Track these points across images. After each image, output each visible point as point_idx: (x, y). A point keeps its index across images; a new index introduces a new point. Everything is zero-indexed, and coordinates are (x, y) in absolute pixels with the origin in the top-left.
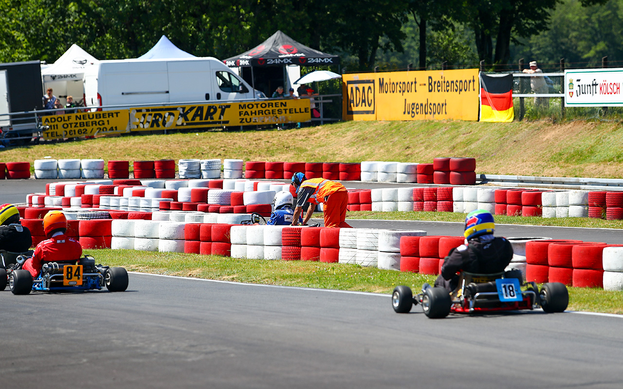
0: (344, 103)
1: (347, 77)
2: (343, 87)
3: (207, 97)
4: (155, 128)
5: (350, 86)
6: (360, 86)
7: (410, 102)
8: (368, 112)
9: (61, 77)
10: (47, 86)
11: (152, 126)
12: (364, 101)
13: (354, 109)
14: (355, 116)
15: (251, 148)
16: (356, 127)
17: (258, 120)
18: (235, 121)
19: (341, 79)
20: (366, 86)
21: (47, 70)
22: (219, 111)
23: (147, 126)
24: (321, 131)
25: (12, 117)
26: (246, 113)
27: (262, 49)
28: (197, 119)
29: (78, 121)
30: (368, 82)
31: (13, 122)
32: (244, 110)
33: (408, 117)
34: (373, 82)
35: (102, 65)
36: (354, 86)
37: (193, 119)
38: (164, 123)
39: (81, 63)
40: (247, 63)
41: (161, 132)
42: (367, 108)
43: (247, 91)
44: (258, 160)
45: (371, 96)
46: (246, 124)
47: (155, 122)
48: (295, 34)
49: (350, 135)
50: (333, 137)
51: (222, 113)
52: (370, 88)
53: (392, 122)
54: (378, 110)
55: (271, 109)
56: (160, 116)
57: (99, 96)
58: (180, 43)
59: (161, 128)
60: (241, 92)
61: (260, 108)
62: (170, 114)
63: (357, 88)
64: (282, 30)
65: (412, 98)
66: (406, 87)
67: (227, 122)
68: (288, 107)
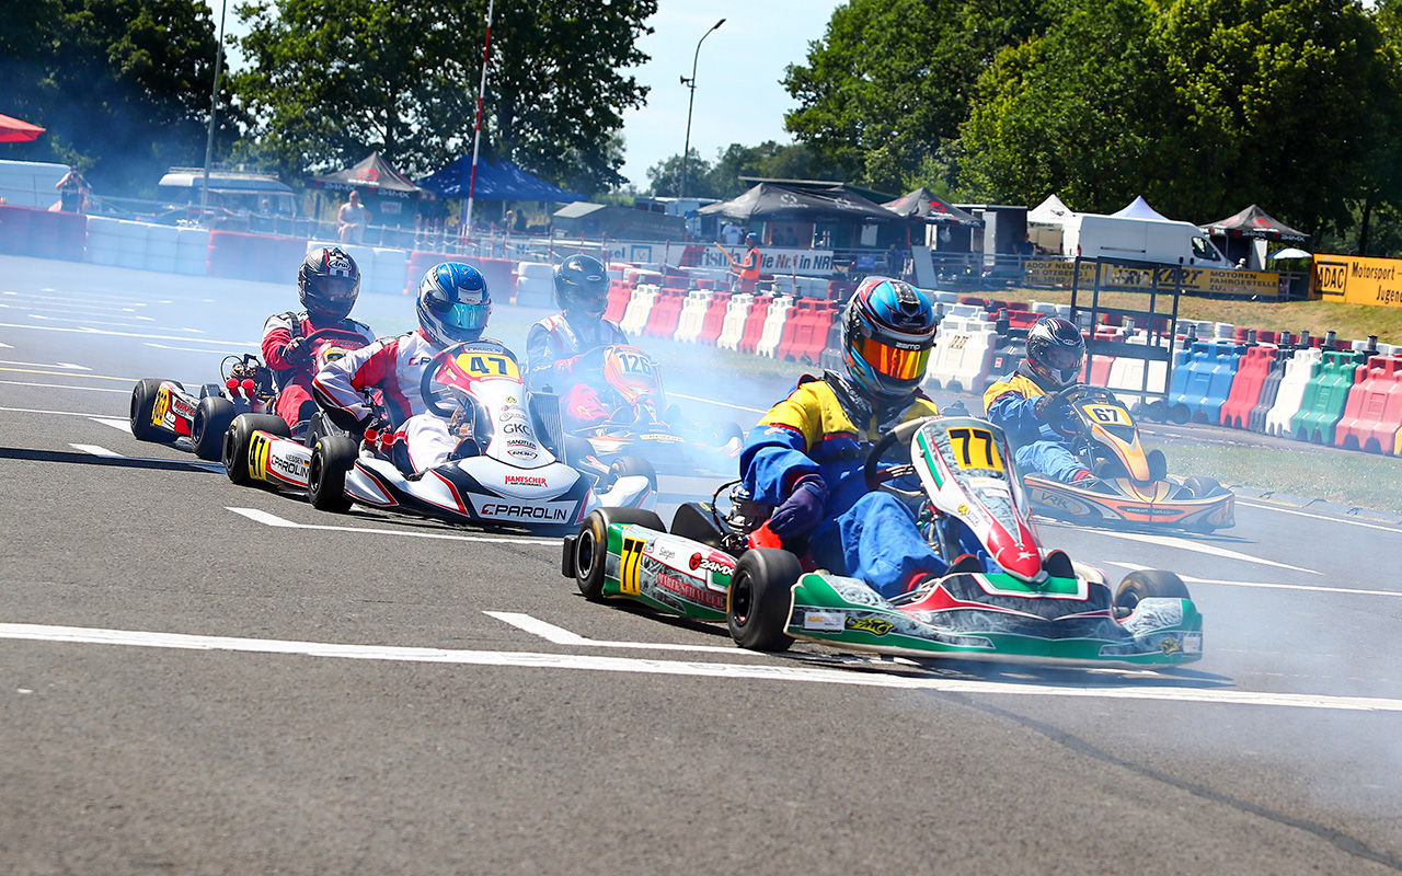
0: (1312, 281)
1: (1318, 257)
2: (1311, 265)
3: (1181, 260)
4: (1129, 284)
5: (1319, 267)
6: (1332, 268)
7: (1384, 288)
8: (1337, 294)
9: (1039, 224)
10: (1030, 230)
11: (1126, 282)
12: (1334, 282)
13: (1324, 289)
14: (1324, 296)
15: (1223, 315)
16: (1324, 307)
17: (1227, 289)
18: (1205, 287)
19: (1313, 259)
20: (1338, 268)
21: (1032, 216)
22: (1192, 275)
23: (1122, 281)
24: (1290, 307)
25: (997, 258)
26: (1217, 280)
27: (1235, 221)
28: (1170, 281)
29: (1058, 269)
30: (1341, 264)
31: (997, 263)
32: (1215, 278)
33: (1382, 303)
34: (1346, 265)
35: (1084, 218)
36: (1324, 267)
37: (1166, 280)
38: (1138, 281)
39: (1059, 214)
40: (1223, 232)
41: (1134, 290)
42: (1337, 290)
43: (1218, 259)
44: (1245, 327)
45: (1342, 278)
46: (1215, 291)
47: (1130, 279)
48: (1272, 210)
49: (1320, 314)
50: (1302, 315)
51: (1194, 278)
52: (1342, 270)
53: (1365, 307)
54: (1348, 293)
56: (1136, 273)
57: (1079, 248)
58: (1154, 205)
59: (1135, 285)
60: (1214, 260)
61: (1230, 278)
62: (1145, 273)
63: (1327, 269)
64: (1258, 205)
65: (1386, 285)
66: (1382, 274)
67: (1198, 287)
68: (1258, 279)
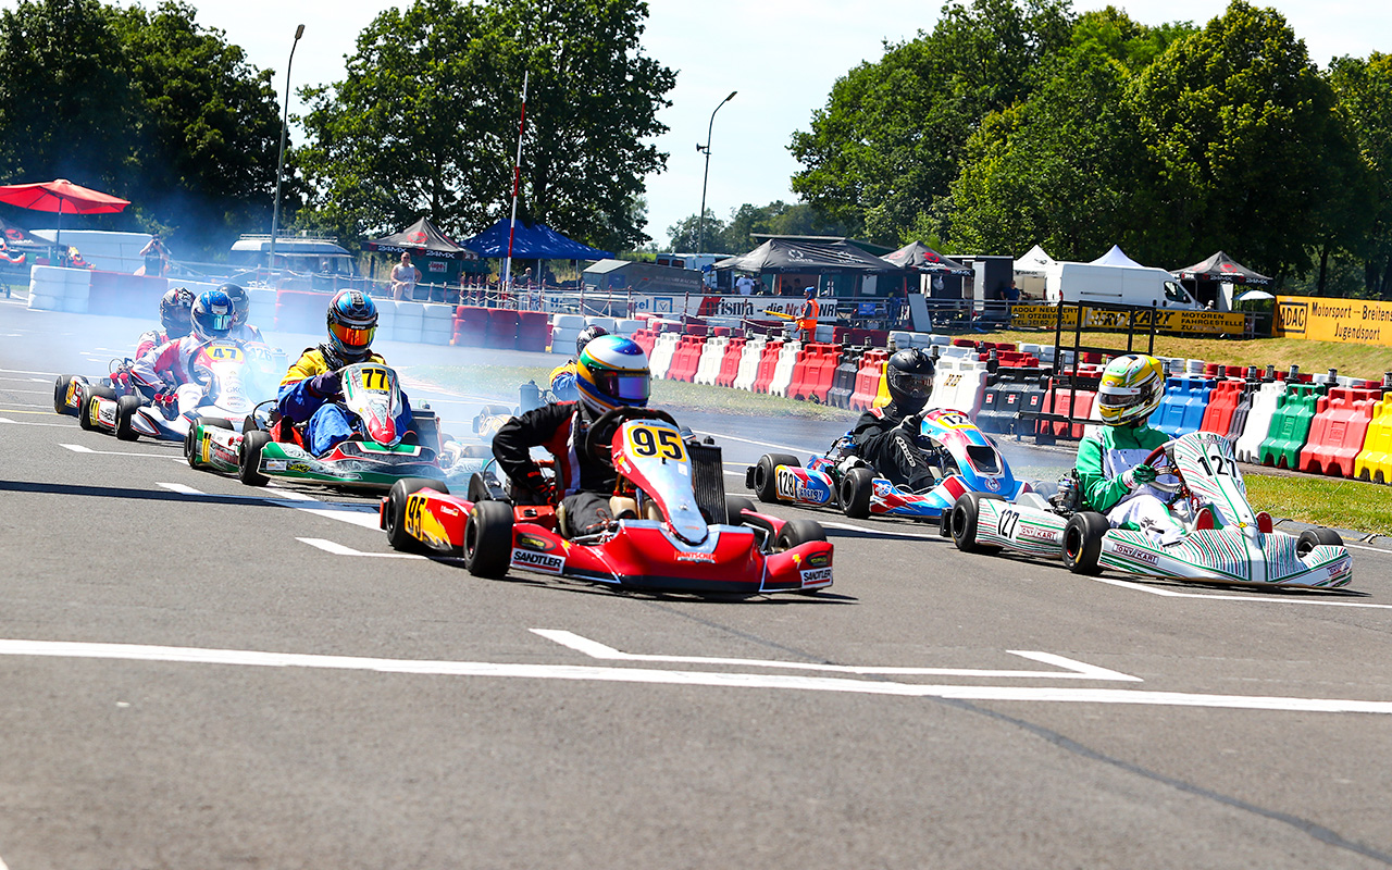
0: (1275, 320)
1: (1280, 299)
2: (1274, 305)
3: (1155, 302)
4: (1107, 325)
5: (1282, 307)
6: (1293, 308)
7: (1341, 326)
8: (1298, 331)
9: (1024, 273)
11: (1105, 324)
12: (1295, 321)
13: (1286, 327)
14: (1286, 333)
15: (1193, 352)
16: (1287, 344)
17: (1197, 328)
18: (1177, 328)
19: (1275, 299)
21: (1018, 265)
22: (1165, 316)
23: (1100, 323)
24: (1255, 344)
25: (986, 303)
26: (1188, 321)
27: (1204, 266)
28: (1145, 322)
29: (1042, 313)
30: (1302, 304)
31: (986, 308)
32: (1186, 318)
33: (1340, 339)
35: (1065, 266)
36: (1286, 307)
37: (1141, 321)
38: (1116, 322)
39: (1042, 262)
40: (1192, 277)
41: (1112, 331)
42: (1298, 328)
43: (1188, 301)
44: (1214, 363)
45: (1303, 317)
46: (1186, 330)
47: (1108, 320)
48: (1237, 257)
49: (1283, 350)
50: (1266, 351)
51: (1167, 319)
52: (1302, 310)
53: (1324, 343)
54: (1308, 330)
55: (1210, 319)
56: (1113, 315)
57: (1061, 293)
58: (1129, 253)
59: (1113, 326)
60: (1185, 302)
61: (1200, 318)
62: (1122, 315)
63: (1289, 309)
64: (1224, 252)
65: (1344, 322)
66: (1339, 313)
67: (1170, 327)
68: (1225, 319)
